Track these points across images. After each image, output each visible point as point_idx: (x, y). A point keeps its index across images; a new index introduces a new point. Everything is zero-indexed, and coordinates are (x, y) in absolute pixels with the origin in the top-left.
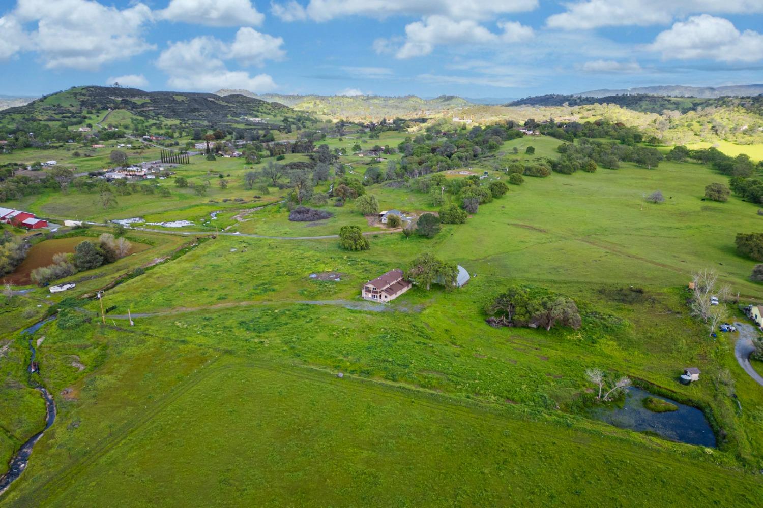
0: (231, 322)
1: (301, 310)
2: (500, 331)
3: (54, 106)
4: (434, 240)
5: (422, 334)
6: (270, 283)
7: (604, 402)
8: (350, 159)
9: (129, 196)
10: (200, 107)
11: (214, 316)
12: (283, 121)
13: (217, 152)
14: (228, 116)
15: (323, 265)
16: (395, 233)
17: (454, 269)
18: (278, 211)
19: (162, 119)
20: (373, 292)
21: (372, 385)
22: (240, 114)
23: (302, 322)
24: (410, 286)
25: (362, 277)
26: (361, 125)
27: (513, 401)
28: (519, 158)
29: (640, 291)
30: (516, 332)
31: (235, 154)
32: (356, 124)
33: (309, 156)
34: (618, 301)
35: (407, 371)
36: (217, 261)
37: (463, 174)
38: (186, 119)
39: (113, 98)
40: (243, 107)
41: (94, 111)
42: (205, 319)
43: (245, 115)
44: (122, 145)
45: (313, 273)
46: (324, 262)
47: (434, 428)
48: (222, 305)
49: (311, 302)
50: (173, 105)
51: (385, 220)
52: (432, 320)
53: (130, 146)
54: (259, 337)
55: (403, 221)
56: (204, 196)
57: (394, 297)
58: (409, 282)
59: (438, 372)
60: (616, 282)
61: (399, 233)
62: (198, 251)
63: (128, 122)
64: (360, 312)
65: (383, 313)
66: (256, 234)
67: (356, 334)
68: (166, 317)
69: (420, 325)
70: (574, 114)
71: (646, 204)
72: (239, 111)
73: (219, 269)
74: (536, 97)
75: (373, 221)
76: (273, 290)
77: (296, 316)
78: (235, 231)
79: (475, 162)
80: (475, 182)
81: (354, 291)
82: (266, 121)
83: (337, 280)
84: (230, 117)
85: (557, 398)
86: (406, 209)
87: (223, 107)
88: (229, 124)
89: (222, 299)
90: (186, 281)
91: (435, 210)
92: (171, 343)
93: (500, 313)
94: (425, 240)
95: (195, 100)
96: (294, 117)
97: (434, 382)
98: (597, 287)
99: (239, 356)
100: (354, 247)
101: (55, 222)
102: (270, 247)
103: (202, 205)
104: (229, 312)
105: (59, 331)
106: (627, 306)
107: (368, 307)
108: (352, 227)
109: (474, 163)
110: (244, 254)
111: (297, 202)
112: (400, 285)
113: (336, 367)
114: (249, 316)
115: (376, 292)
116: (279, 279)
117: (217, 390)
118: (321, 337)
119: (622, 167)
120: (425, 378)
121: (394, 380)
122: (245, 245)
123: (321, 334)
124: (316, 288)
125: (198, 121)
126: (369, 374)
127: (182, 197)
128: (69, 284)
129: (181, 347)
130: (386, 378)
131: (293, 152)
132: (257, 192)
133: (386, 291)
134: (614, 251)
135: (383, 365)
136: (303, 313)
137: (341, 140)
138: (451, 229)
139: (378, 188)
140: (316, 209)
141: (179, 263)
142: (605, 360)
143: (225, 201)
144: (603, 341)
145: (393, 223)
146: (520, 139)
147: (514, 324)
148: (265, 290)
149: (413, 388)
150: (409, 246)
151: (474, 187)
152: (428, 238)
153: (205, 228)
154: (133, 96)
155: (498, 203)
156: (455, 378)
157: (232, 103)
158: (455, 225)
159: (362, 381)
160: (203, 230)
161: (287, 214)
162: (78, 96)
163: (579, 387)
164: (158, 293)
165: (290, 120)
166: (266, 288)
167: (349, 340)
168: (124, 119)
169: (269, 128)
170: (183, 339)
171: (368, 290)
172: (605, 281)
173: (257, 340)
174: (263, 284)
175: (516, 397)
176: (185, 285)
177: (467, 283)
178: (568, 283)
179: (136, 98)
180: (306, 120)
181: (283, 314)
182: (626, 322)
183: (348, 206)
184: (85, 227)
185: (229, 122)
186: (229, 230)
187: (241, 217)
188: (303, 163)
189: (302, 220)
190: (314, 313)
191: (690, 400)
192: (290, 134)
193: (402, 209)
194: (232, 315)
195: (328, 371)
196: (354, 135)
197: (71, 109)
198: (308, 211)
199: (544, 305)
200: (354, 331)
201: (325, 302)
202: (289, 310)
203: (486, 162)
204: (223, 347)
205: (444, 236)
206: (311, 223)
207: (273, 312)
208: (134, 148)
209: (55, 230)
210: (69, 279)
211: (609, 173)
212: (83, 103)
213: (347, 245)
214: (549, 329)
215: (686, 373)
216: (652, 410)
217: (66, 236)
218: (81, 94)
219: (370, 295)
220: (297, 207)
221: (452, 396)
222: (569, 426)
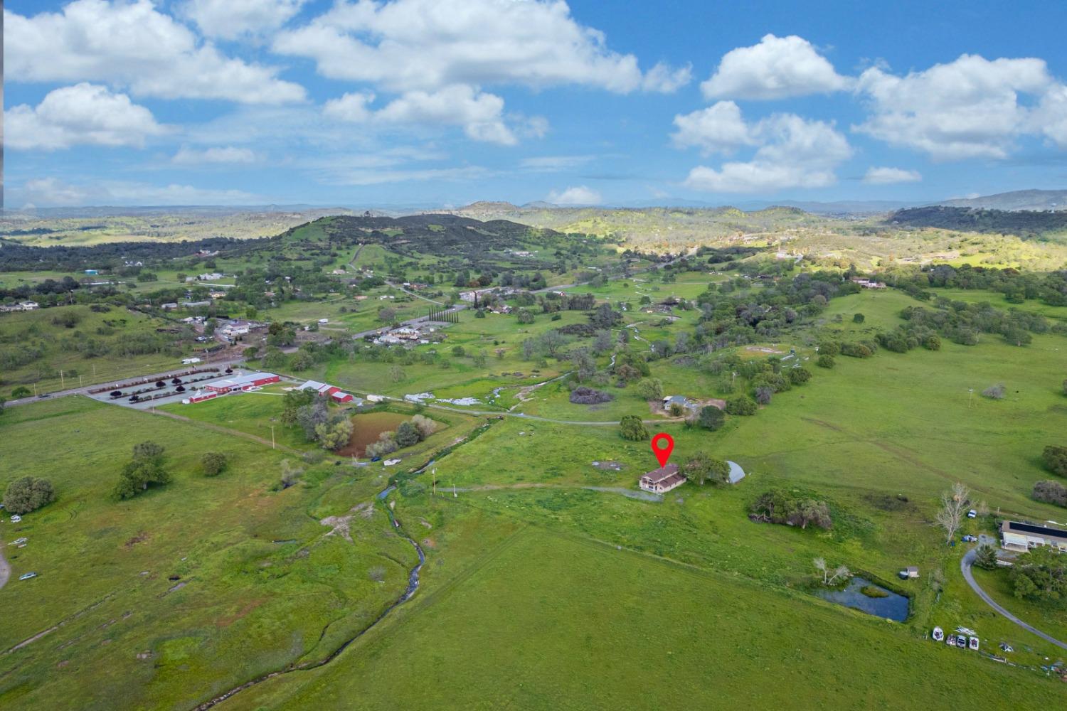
0: (530, 500)
1: (586, 494)
2: (759, 526)
3: (302, 241)
4: (716, 434)
5: (689, 523)
6: (557, 468)
7: (828, 586)
8: (636, 317)
9: (411, 367)
10: (458, 238)
11: (516, 494)
12: (555, 255)
13: (486, 306)
14: (490, 248)
15: (604, 454)
16: (677, 423)
17: (726, 467)
18: (558, 390)
19: (417, 255)
20: (649, 483)
21: (643, 557)
22: (504, 246)
23: (587, 505)
24: (685, 480)
25: (640, 467)
26: (653, 258)
27: (752, 577)
28: (842, 328)
29: (905, 500)
30: (773, 527)
31: (505, 308)
32: (646, 258)
33: (589, 315)
34: (881, 507)
35: (672, 549)
36: (509, 444)
37: (765, 351)
38: (443, 254)
39: (363, 229)
40: (507, 237)
41: (344, 247)
42: (510, 496)
43: (510, 247)
44: (385, 297)
45: (596, 461)
46: (605, 451)
47: (686, 589)
48: (519, 485)
49: (595, 489)
50: (428, 236)
51: (667, 407)
52: (701, 512)
53: (392, 297)
54: (554, 514)
55: (687, 409)
56: (483, 368)
57: (668, 489)
58: (684, 476)
59: (696, 552)
60: (888, 489)
61: (681, 423)
62: (491, 432)
63: (381, 260)
64: (637, 500)
65: (657, 503)
66: (540, 416)
67: (633, 518)
68: (479, 492)
69: (688, 516)
70: (954, 249)
71: (979, 399)
72: (503, 242)
73: (512, 451)
74: (913, 209)
75: (656, 408)
76: (562, 475)
77: (582, 499)
78: (520, 412)
79: (786, 330)
80: (774, 365)
81: (632, 481)
82: (535, 255)
83: (618, 469)
84: (492, 251)
85: (789, 579)
86: (693, 394)
87: (484, 237)
88: (493, 261)
89: (520, 479)
90: (487, 462)
91: (724, 397)
92: (489, 513)
93: (761, 511)
94: (708, 433)
95: (453, 229)
96: (569, 247)
97: (692, 559)
98: (865, 493)
99: (541, 527)
100: (634, 437)
101: (358, 395)
102: (555, 432)
103: (483, 379)
104: (528, 492)
105: (403, 499)
106: (886, 513)
107: (645, 497)
108: (633, 417)
109: (784, 333)
110: (531, 437)
111: (577, 380)
112: (675, 478)
113: (616, 542)
114: (543, 497)
115: (652, 484)
116: (565, 465)
117: (529, 549)
118: (604, 518)
119: (981, 342)
120: (685, 556)
121: (661, 555)
122: (531, 428)
123: (604, 516)
124: (598, 476)
125: (456, 257)
126: (641, 549)
127: (462, 368)
128: (396, 459)
129: (496, 516)
130: (655, 553)
131: (570, 309)
132: (534, 364)
133: (662, 483)
134: (904, 457)
135: (653, 544)
136: (588, 497)
137: (626, 285)
138: (737, 422)
139: (664, 364)
140: (598, 390)
141: (477, 443)
142: (843, 556)
143: (504, 375)
144: (850, 541)
145: (676, 412)
146: (856, 295)
147: (773, 521)
148: (555, 475)
149: (675, 561)
150: (690, 438)
151: (770, 373)
152: (711, 431)
153: (492, 407)
154: (385, 226)
155: (797, 391)
156: (710, 558)
157: (494, 232)
158: (743, 417)
159: (636, 554)
160: (491, 410)
161: (567, 394)
162: (327, 229)
163: (811, 572)
164: (468, 471)
165: (564, 252)
166: (555, 472)
167: (626, 523)
168: (376, 256)
169: (540, 267)
170: (496, 510)
171: (645, 482)
172: (875, 487)
173: (553, 516)
174: (552, 469)
175: (755, 575)
176: (488, 465)
177: (742, 480)
178: (840, 486)
179: (388, 229)
180: (584, 252)
181: (572, 497)
182: (879, 527)
183: (630, 388)
184: (386, 403)
185: (492, 259)
186: (515, 411)
187: (523, 396)
188: (581, 326)
189: (584, 403)
190: (597, 498)
191: (902, 591)
192: (564, 275)
193: (688, 393)
194: (530, 494)
195: (610, 544)
196: (643, 275)
197: (320, 244)
198: (589, 392)
199: (799, 505)
200: (631, 516)
201: (607, 489)
202: (576, 494)
203: (800, 332)
204: (528, 519)
205: (728, 429)
206: (592, 406)
207: (563, 494)
208: (397, 301)
209: (360, 404)
210: (394, 454)
211: (958, 352)
212: (332, 237)
213: (627, 435)
214: (804, 527)
215: (906, 570)
216: (866, 594)
217: (371, 411)
218: (330, 226)
219: (647, 486)
220: (579, 387)
221: (704, 569)
222: (789, 596)
